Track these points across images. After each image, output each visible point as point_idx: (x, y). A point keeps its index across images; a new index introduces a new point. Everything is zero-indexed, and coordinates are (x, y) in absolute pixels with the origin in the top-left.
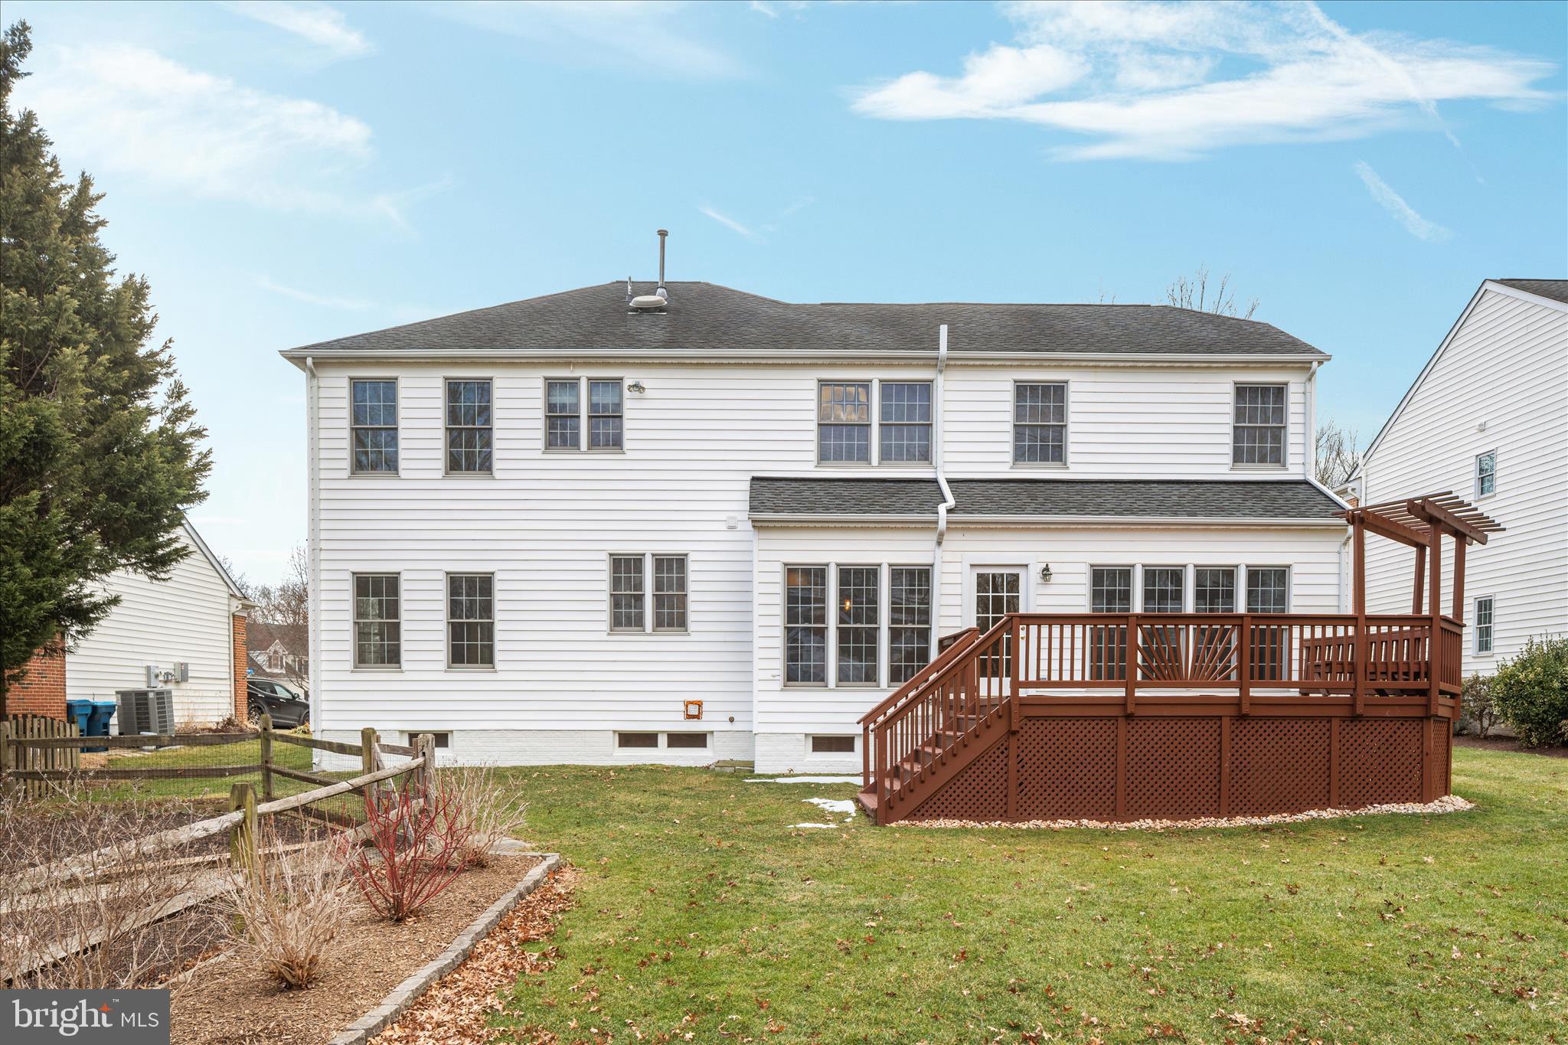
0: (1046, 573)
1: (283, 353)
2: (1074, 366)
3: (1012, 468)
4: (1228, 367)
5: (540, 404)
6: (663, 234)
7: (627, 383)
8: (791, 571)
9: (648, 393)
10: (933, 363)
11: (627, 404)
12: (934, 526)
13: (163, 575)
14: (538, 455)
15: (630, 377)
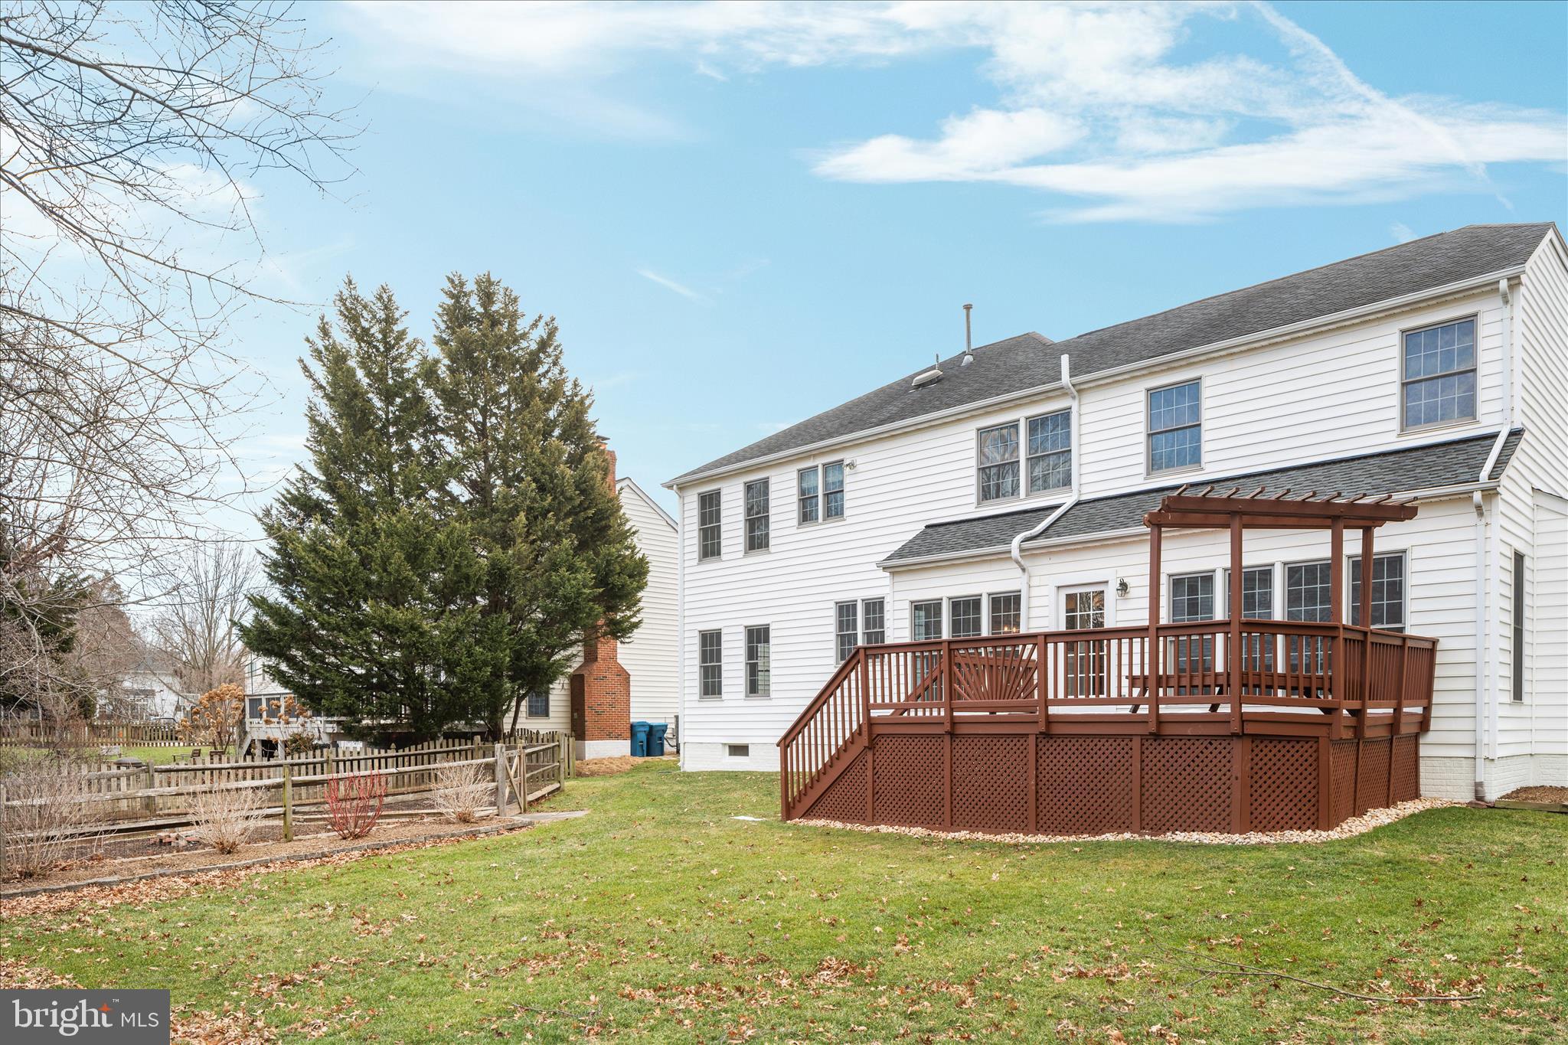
0: (1124, 587)
1: (663, 485)
2: (1204, 361)
3: (1145, 479)
4: (1390, 314)
5: (795, 491)
6: (968, 308)
7: (847, 462)
8: (917, 607)
9: (859, 468)
10: (1062, 392)
11: (847, 480)
12: (1007, 555)
13: (627, 640)
14: (794, 530)
15: (847, 457)
